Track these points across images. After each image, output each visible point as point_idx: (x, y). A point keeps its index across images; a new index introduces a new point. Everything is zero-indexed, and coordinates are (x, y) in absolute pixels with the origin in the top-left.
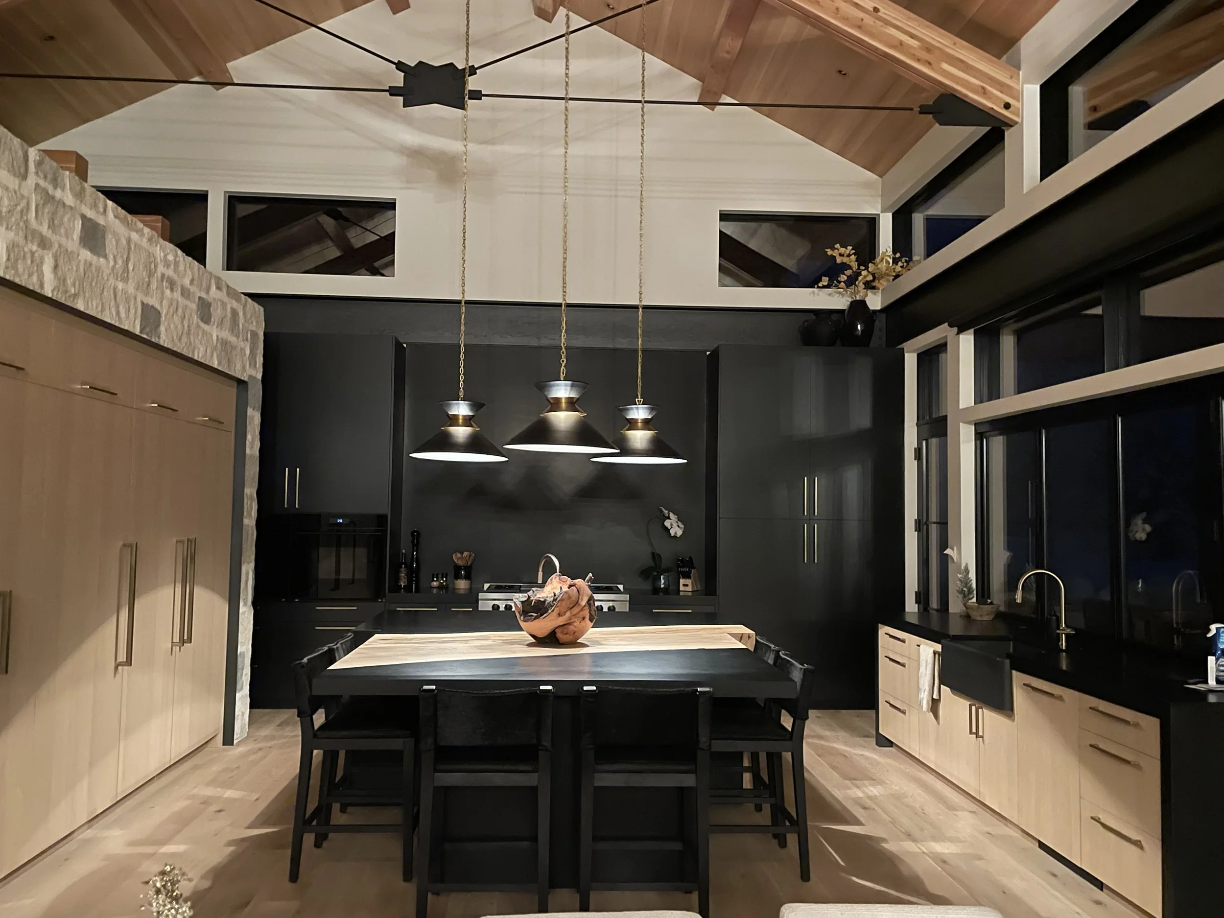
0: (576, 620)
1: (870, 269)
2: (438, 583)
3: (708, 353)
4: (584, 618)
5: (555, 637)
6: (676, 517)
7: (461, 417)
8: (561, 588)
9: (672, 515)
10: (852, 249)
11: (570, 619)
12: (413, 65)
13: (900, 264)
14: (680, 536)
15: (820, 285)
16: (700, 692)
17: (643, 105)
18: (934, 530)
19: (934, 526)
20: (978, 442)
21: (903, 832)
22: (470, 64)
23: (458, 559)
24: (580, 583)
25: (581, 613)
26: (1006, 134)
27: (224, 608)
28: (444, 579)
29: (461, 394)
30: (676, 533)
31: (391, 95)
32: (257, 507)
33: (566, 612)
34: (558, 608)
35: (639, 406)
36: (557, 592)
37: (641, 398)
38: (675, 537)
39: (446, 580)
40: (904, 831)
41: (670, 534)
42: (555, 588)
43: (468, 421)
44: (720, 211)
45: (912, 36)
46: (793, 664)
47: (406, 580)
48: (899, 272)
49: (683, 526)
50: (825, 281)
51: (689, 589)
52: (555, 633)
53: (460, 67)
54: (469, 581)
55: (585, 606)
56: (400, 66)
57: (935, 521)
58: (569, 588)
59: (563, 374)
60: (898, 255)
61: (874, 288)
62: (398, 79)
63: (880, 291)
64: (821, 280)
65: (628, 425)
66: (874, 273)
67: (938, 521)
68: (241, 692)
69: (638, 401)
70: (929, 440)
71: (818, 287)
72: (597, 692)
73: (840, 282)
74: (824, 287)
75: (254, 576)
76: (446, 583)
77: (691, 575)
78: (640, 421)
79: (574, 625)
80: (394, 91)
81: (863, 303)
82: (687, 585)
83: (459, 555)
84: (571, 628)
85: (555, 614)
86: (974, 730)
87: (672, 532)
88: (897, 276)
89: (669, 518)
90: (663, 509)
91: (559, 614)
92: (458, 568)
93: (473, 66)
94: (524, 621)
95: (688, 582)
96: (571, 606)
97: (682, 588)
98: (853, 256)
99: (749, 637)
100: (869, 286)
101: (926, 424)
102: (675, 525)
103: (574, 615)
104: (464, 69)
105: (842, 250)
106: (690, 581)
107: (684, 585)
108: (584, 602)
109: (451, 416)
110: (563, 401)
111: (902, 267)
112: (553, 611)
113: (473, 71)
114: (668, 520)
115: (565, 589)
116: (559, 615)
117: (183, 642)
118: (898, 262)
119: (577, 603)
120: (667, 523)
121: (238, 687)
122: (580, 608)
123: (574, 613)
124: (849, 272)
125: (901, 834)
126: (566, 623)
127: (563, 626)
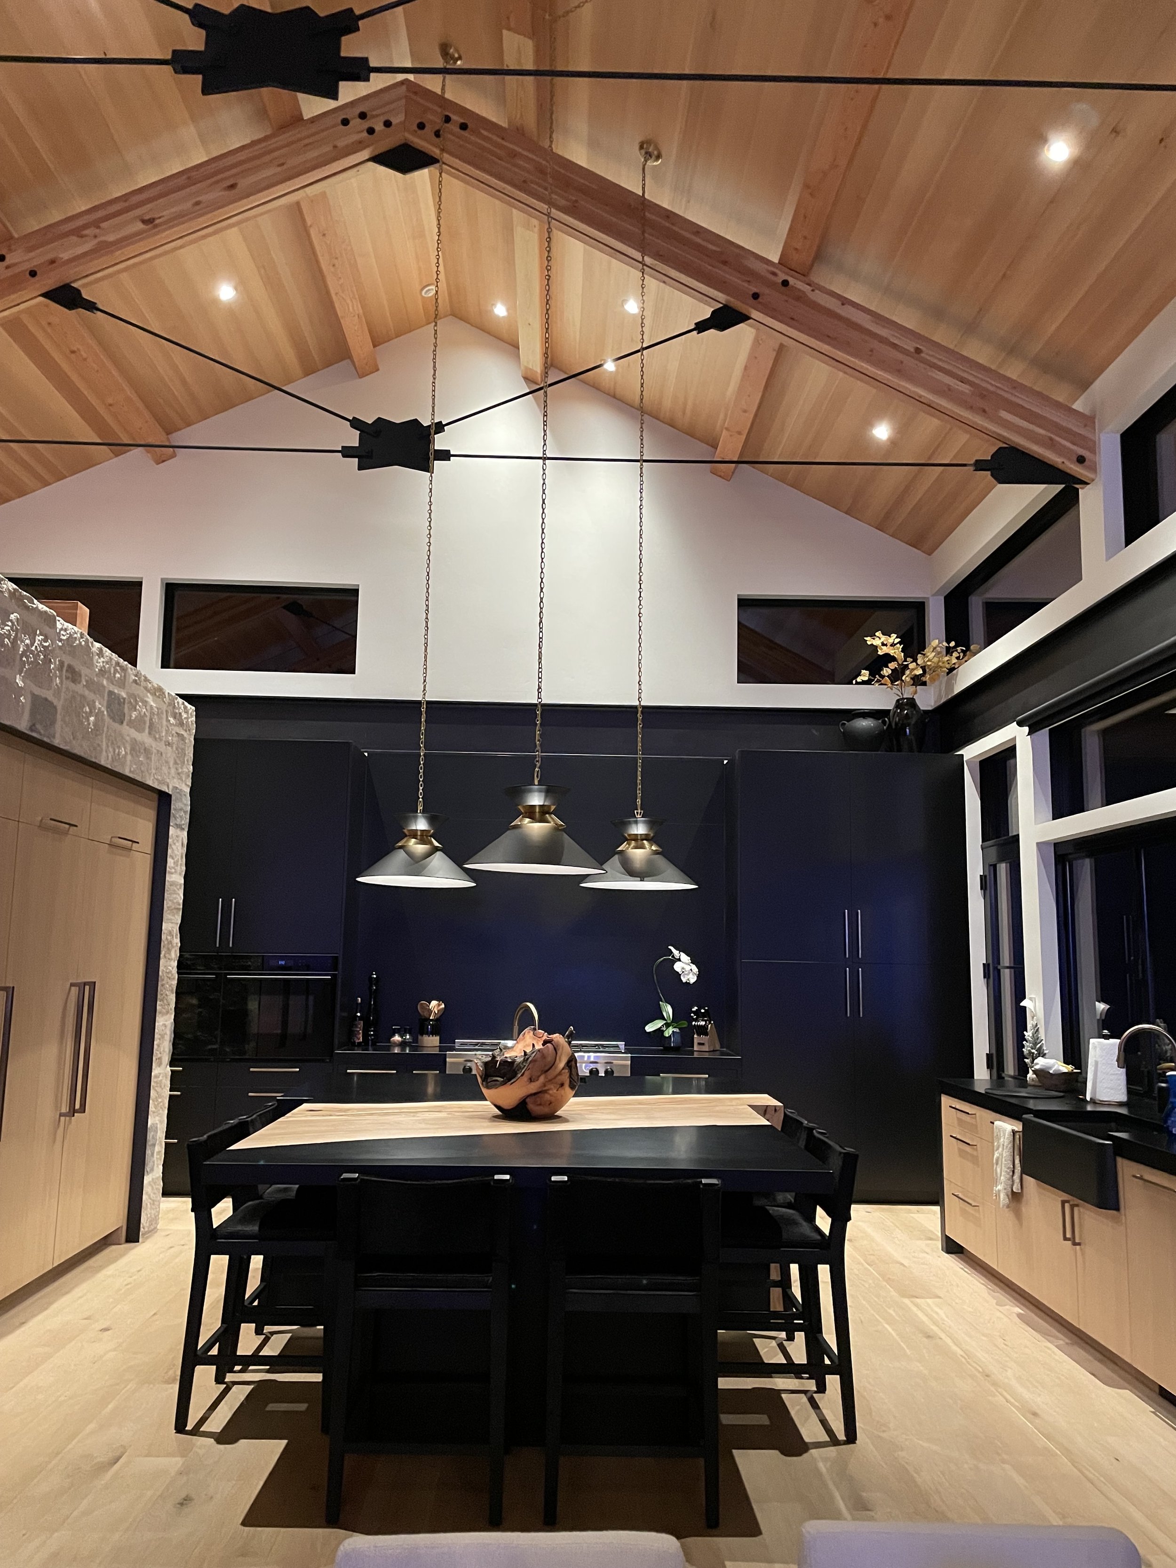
1: (919, 662)
2: (400, 1038)
3: (725, 762)
4: (562, 1085)
5: (526, 1108)
6: (689, 958)
7: (419, 834)
8: (533, 1045)
9: (683, 956)
10: (897, 638)
11: (545, 1086)
12: (370, 422)
13: (955, 654)
14: (694, 983)
15: (859, 679)
16: (705, 1185)
17: (642, 465)
18: (1007, 976)
19: (1007, 971)
20: (1060, 867)
21: (979, 1372)
22: (436, 421)
23: (424, 1009)
26: (1081, 492)
29: (421, 805)
30: (688, 979)
31: (344, 456)
32: (179, 945)
33: (539, 1076)
35: (639, 819)
36: (529, 1050)
37: (641, 810)
38: (687, 984)
40: (981, 1370)
41: (681, 981)
42: (528, 1045)
43: (427, 838)
44: (738, 595)
45: (963, 380)
46: (829, 1146)
47: (361, 1036)
48: (954, 664)
49: (697, 969)
50: (865, 675)
51: (706, 1048)
53: (426, 423)
55: (563, 1069)
56: (356, 423)
57: (1008, 965)
58: (543, 1045)
59: (537, 777)
60: (953, 644)
61: (924, 684)
62: (353, 439)
63: (932, 687)
64: (859, 674)
65: (625, 843)
66: (925, 666)
67: (1012, 965)
68: (150, 1175)
69: (637, 813)
70: (998, 865)
71: (857, 683)
72: (569, 1183)
73: (883, 677)
74: (864, 683)
77: (709, 1030)
78: (640, 837)
79: (549, 1094)
80: (347, 452)
81: (912, 703)
82: (703, 1044)
83: (425, 1005)
85: (525, 1078)
86: (1068, 1235)
87: (683, 978)
88: (951, 670)
90: (672, 949)
92: (423, 1022)
93: (441, 422)
94: (488, 1087)
95: (705, 1039)
97: (696, 1047)
98: (898, 645)
99: (775, 1110)
100: (918, 681)
101: (993, 846)
102: (687, 968)
103: (550, 1081)
104: (429, 426)
105: (884, 638)
106: (707, 1038)
107: (699, 1044)
108: (562, 1064)
109: (406, 832)
110: (537, 809)
111: (958, 658)
113: (440, 427)
114: (677, 963)
115: (539, 1046)
116: (531, 1080)
117: (73, 1112)
118: (952, 652)
119: (553, 1064)
120: (677, 967)
121: (147, 1168)
123: (549, 1078)
124: (892, 665)
125: (977, 1374)
127: (535, 1094)
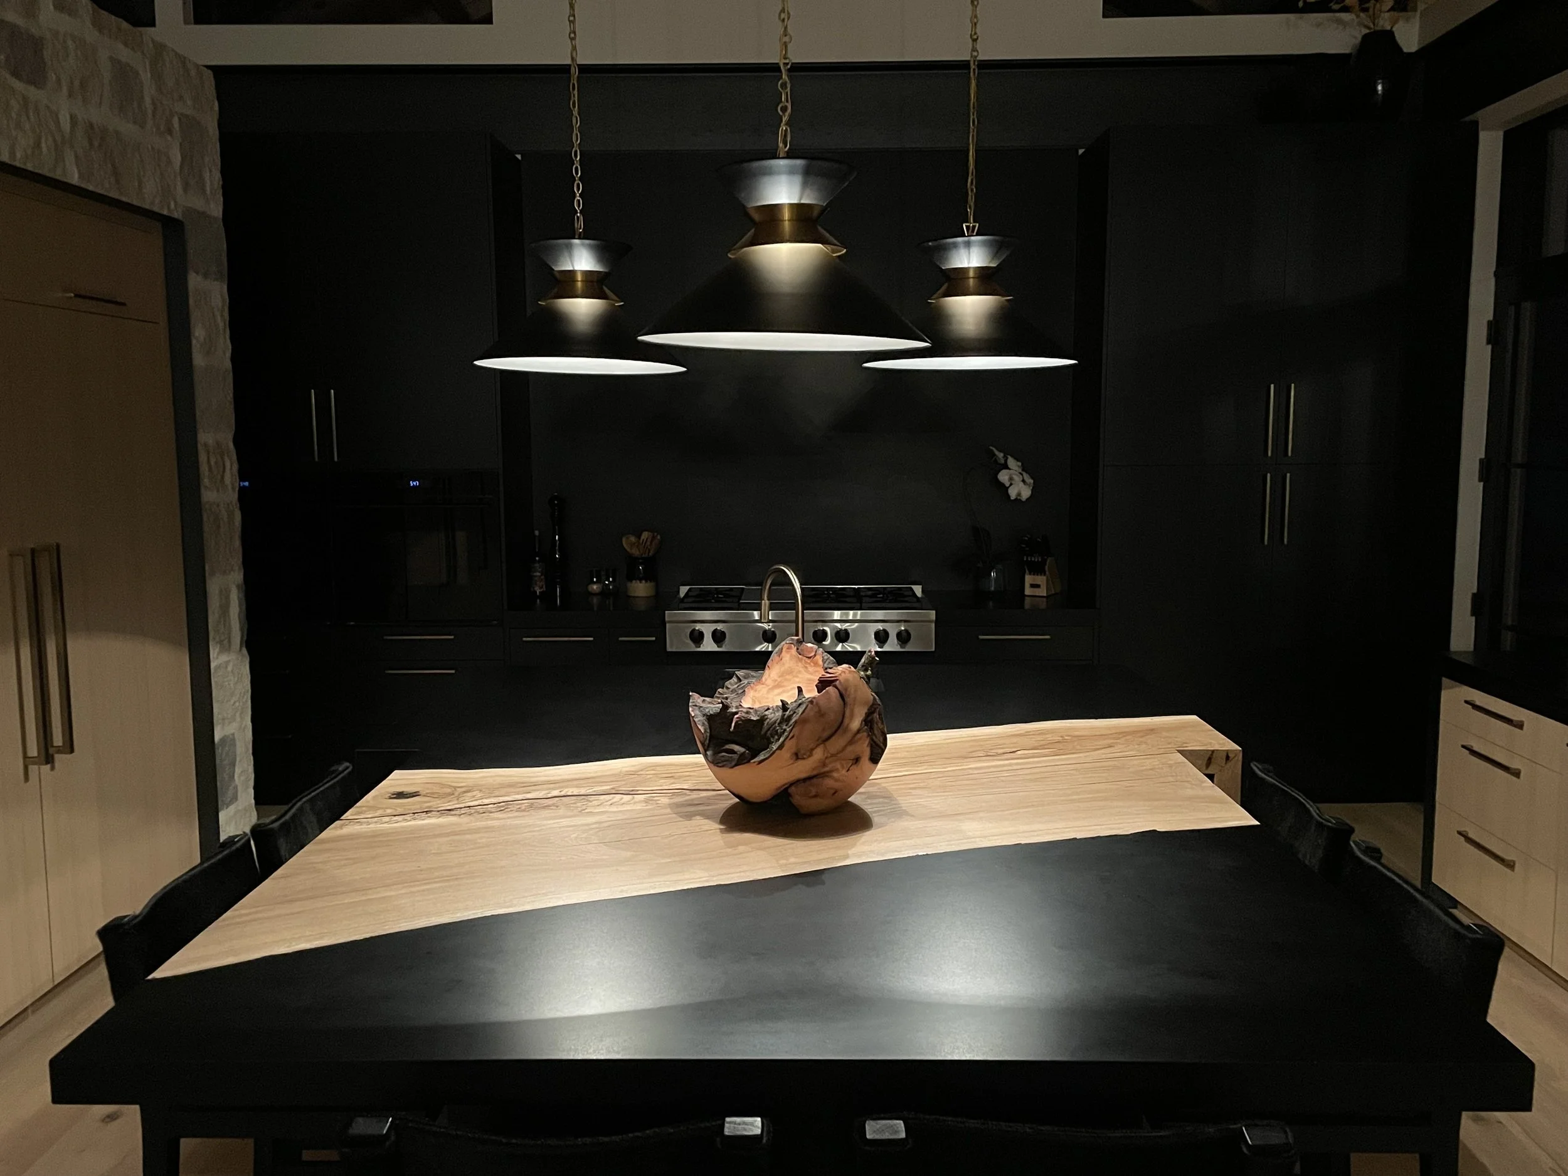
0: (839, 766)
2: (600, 586)
3: (1081, 151)
4: (857, 760)
5: (790, 802)
6: (1020, 464)
7: (579, 278)
8: (801, 684)
9: (1011, 462)
11: (824, 765)
14: (1027, 499)
15: (1302, 3)
18: (1517, 479)
19: (1519, 471)
23: (632, 545)
24: (848, 676)
25: (850, 748)
27: (180, 662)
28: (611, 579)
29: (580, 225)
30: (1019, 494)
32: (236, 467)
33: (813, 749)
34: (794, 740)
35: (973, 238)
36: (791, 698)
37: (974, 222)
38: (1017, 500)
39: (614, 580)
41: (1009, 496)
42: (788, 682)
43: (594, 285)
47: (543, 583)
49: (1032, 481)
51: (1042, 592)
52: (790, 795)
54: (653, 584)
55: (858, 731)
57: (1521, 462)
58: (820, 690)
59: (785, 141)
61: (1408, 9)
63: (1418, 14)
65: (946, 285)
67: (1527, 461)
68: (232, 806)
69: (968, 227)
70: (1522, 305)
75: (242, 595)
76: (614, 587)
77: (1047, 567)
78: (971, 274)
79: (832, 777)
81: (1388, 38)
82: (1038, 586)
83: (633, 539)
84: (829, 782)
85: (786, 754)
87: (1013, 493)
89: (1005, 466)
90: (997, 452)
91: (796, 754)
92: (632, 561)
94: (716, 763)
95: (1041, 580)
96: (826, 734)
97: (1028, 591)
99: (1228, 758)
102: (1017, 478)
103: (832, 755)
106: (1044, 578)
107: (1033, 586)
108: (856, 724)
109: (557, 275)
110: (786, 215)
112: (780, 747)
114: (1004, 472)
115: (811, 693)
116: (797, 756)
119: (840, 726)
120: (1003, 476)
121: (225, 800)
122: (849, 735)
123: (833, 750)
126: (815, 773)
127: (805, 780)
